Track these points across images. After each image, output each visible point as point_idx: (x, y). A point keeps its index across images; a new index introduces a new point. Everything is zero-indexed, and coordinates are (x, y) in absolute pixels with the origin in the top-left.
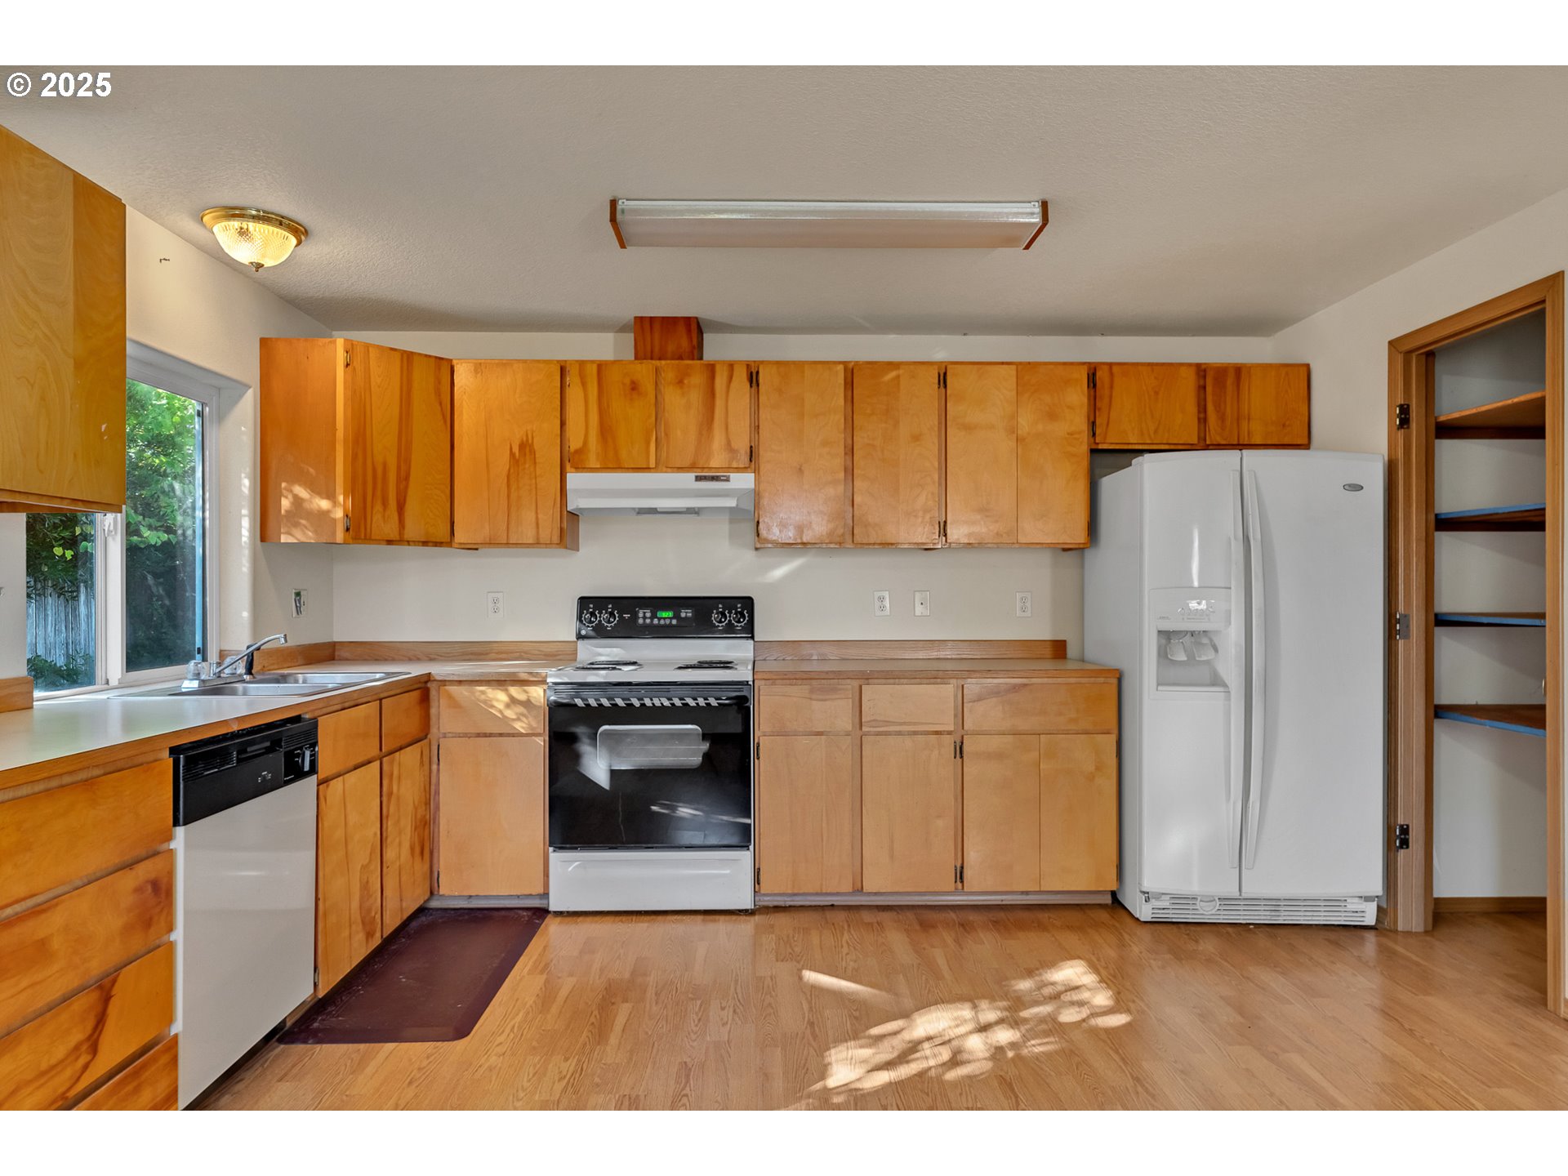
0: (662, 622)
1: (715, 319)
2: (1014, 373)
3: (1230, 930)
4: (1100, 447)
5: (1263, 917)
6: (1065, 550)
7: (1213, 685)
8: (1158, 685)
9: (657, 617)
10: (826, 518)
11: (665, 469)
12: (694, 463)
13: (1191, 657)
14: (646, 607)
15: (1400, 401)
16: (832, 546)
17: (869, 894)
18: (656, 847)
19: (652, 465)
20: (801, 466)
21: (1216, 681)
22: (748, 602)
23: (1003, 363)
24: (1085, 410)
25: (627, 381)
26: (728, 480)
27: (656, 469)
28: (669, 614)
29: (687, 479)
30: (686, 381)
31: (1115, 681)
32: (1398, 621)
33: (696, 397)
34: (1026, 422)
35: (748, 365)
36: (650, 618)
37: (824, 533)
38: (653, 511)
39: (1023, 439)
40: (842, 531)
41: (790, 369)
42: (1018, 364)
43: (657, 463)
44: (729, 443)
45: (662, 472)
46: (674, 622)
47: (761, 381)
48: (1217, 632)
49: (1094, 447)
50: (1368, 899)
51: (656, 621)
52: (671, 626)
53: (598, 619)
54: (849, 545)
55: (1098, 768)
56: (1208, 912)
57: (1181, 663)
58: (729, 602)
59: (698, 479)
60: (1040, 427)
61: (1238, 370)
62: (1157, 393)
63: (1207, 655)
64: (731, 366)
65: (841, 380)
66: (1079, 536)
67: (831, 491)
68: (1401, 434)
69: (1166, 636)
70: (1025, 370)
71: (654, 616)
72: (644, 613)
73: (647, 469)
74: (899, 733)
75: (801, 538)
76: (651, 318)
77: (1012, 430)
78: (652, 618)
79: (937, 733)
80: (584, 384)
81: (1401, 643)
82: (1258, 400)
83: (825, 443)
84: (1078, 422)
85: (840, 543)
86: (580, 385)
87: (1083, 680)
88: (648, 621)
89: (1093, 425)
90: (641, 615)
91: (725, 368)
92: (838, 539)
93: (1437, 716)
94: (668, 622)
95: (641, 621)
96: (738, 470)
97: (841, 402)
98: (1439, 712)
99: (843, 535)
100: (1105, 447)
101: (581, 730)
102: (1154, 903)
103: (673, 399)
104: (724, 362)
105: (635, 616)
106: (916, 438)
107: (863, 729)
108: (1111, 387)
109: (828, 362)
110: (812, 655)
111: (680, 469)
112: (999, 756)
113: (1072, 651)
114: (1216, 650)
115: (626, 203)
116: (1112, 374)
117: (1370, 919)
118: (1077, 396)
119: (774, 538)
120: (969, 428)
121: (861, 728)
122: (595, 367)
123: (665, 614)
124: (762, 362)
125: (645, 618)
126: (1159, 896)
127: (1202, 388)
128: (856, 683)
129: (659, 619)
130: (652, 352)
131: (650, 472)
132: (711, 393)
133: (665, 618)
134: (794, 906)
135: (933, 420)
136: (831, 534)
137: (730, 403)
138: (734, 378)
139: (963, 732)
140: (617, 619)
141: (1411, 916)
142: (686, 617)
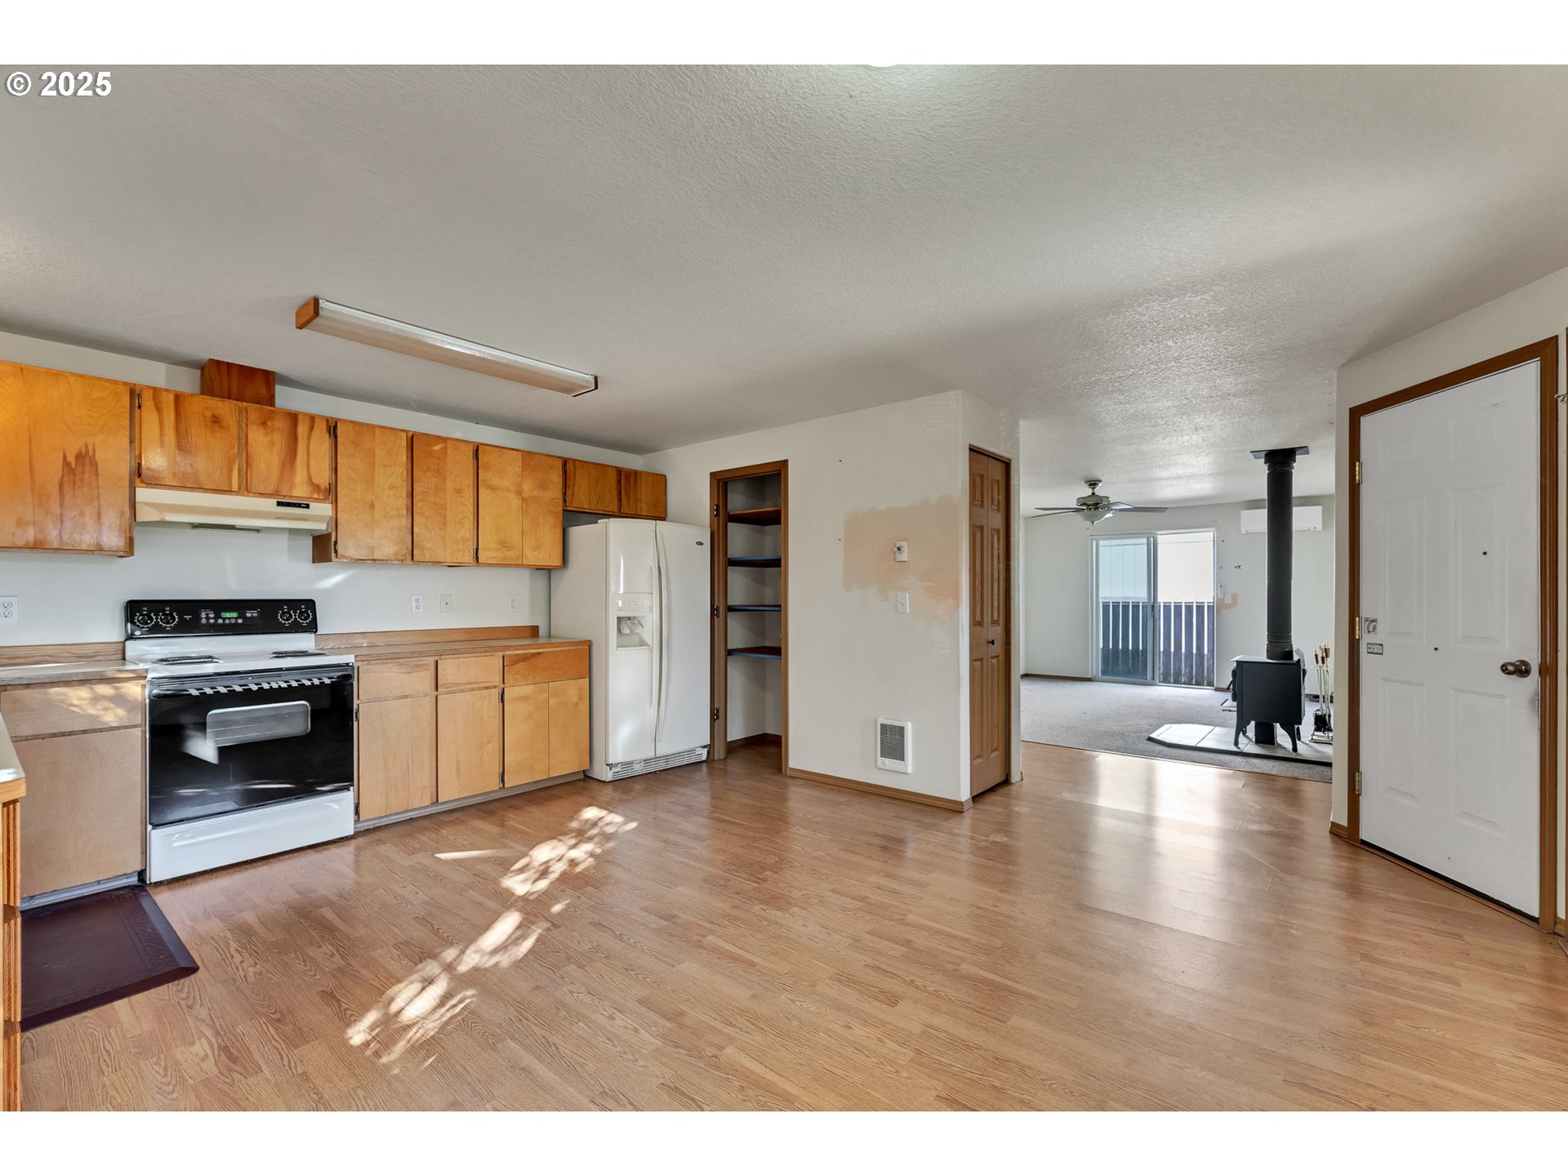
0: (227, 621)
1: (285, 375)
2: (520, 457)
3: (649, 775)
4: (568, 509)
5: (662, 766)
6: (537, 569)
7: (641, 646)
8: (618, 647)
9: (221, 618)
10: (392, 541)
11: (246, 493)
12: (277, 491)
13: (632, 631)
14: (205, 608)
15: (716, 503)
16: (396, 562)
17: (443, 803)
18: (267, 804)
19: (235, 487)
20: (372, 502)
21: (642, 643)
22: (310, 604)
23: (513, 449)
24: (561, 485)
25: (208, 414)
26: (307, 506)
27: (238, 493)
28: (234, 615)
29: (270, 504)
30: (269, 424)
31: (587, 647)
32: (715, 610)
33: (279, 439)
34: (527, 488)
35: (327, 420)
36: (213, 618)
37: (391, 553)
38: (232, 527)
39: (526, 499)
40: (405, 552)
41: (364, 429)
42: (523, 451)
43: (239, 488)
44: (310, 478)
45: (243, 495)
46: (240, 621)
47: (339, 434)
48: (644, 617)
49: (565, 508)
50: (704, 747)
51: (220, 621)
52: (236, 624)
53: (155, 620)
54: (409, 561)
55: (579, 699)
56: (638, 769)
57: (627, 635)
58: (293, 604)
59: (279, 504)
60: (536, 493)
61: (636, 473)
62: (598, 481)
63: (639, 630)
64: (312, 418)
65: (404, 443)
66: (556, 561)
67: (395, 522)
68: (716, 518)
69: (620, 619)
70: (527, 455)
71: (217, 617)
72: (208, 614)
73: (229, 492)
74: (462, 691)
75: (372, 556)
76: (228, 363)
77: (519, 493)
78: (216, 618)
79: (486, 688)
80: (158, 409)
81: (716, 620)
82: (645, 491)
83: (392, 487)
84: (555, 492)
85: (402, 561)
86: (154, 409)
87: (571, 648)
88: (212, 621)
89: (565, 494)
90: (203, 615)
91: (307, 419)
92: (402, 558)
93: (729, 655)
94: (233, 621)
95: (204, 621)
96: (317, 500)
97: (405, 458)
98: (730, 652)
99: (405, 555)
100: (571, 509)
101: (186, 719)
102: (614, 770)
103: (256, 436)
104: (305, 414)
105: (198, 618)
106: (458, 491)
107: (439, 690)
108: (575, 474)
109: (392, 429)
110: (363, 643)
111: (261, 495)
112: (525, 699)
113: (542, 632)
114: (642, 627)
115: (326, 303)
116: (575, 467)
117: (704, 757)
118: (556, 477)
119: (351, 555)
120: (493, 489)
121: (437, 690)
122: (171, 397)
123: (228, 615)
124: (339, 419)
125: (208, 618)
126: (617, 765)
127: (619, 481)
128: (431, 660)
129: (224, 619)
130: (229, 391)
131: (231, 495)
132: (294, 438)
133: (229, 618)
134: (382, 826)
135: (471, 480)
136: (396, 554)
137: (311, 448)
138: (315, 427)
139: (503, 686)
140: (177, 620)
141: (720, 753)
142: (252, 617)
